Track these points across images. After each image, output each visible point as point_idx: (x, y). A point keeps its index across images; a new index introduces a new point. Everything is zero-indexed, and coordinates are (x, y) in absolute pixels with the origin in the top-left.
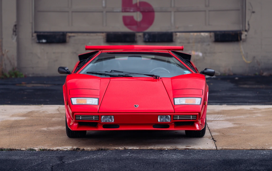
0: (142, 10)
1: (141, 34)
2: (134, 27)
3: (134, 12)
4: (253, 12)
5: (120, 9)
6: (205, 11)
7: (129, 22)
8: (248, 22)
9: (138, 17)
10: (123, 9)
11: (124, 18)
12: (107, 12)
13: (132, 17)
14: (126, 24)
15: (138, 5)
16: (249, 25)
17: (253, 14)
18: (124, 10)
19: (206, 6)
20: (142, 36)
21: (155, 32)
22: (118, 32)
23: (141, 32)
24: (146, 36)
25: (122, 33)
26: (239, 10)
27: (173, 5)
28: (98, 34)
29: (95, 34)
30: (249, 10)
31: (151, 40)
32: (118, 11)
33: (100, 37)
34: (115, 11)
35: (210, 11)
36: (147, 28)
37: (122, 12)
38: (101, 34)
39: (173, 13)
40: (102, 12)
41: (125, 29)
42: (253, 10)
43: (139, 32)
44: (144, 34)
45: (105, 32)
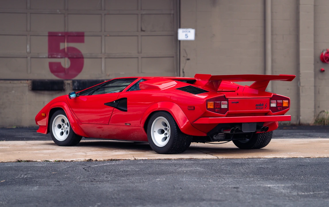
0: (70, 56)
1: (70, 82)
2: (62, 74)
3: (61, 58)
4: (188, 59)
5: (46, 55)
6: (138, 58)
7: (55, 68)
8: (183, 69)
9: (66, 63)
10: (49, 55)
11: (51, 65)
12: (31, 58)
13: (59, 64)
14: (53, 71)
15: (66, 50)
16: (183, 72)
17: (188, 61)
18: (51, 56)
19: (138, 53)
20: (71, 84)
21: (85, 80)
22: (45, 80)
23: (70, 80)
24: (76, 84)
25: (49, 80)
26: (173, 57)
27: (103, 51)
28: (22, 81)
29: (19, 82)
30: (184, 56)
31: (80, 88)
32: (45, 57)
33: (25, 85)
34: (41, 56)
35: (142, 58)
36: (76, 75)
37: (49, 58)
38: (26, 82)
39: (103, 60)
40: (27, 57)
41: (52, 77)
42: (188, 58)
43: (67, 80)
44: (74, 82)
45: (30, 80)
